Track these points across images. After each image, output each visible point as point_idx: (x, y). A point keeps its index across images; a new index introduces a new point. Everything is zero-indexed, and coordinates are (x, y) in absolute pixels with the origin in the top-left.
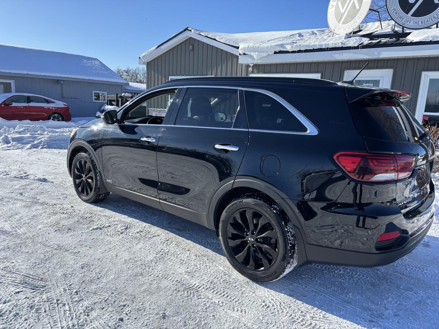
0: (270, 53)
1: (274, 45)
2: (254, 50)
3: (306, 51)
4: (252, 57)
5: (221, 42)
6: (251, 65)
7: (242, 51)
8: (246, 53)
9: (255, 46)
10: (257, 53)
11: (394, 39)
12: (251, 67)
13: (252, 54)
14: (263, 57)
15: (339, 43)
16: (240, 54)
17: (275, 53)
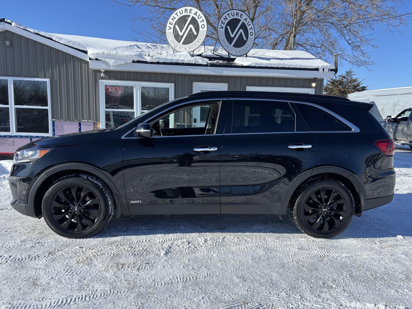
0: (129, 62)
1: (133, 55)
2: (110, 56)
3: (164, 63)
4: (106, 63)
5: (61, 42)
6: (103, 71)
7: (94, 56)
8: (99, 58)
9: (112, 54)
10: (113, 60)
11: (226, 62)
12: (103, 73)
13: (107, 60)
14: (120, 64)
15: (193, 61)
16: (90, 59)
17: (134, 62)
